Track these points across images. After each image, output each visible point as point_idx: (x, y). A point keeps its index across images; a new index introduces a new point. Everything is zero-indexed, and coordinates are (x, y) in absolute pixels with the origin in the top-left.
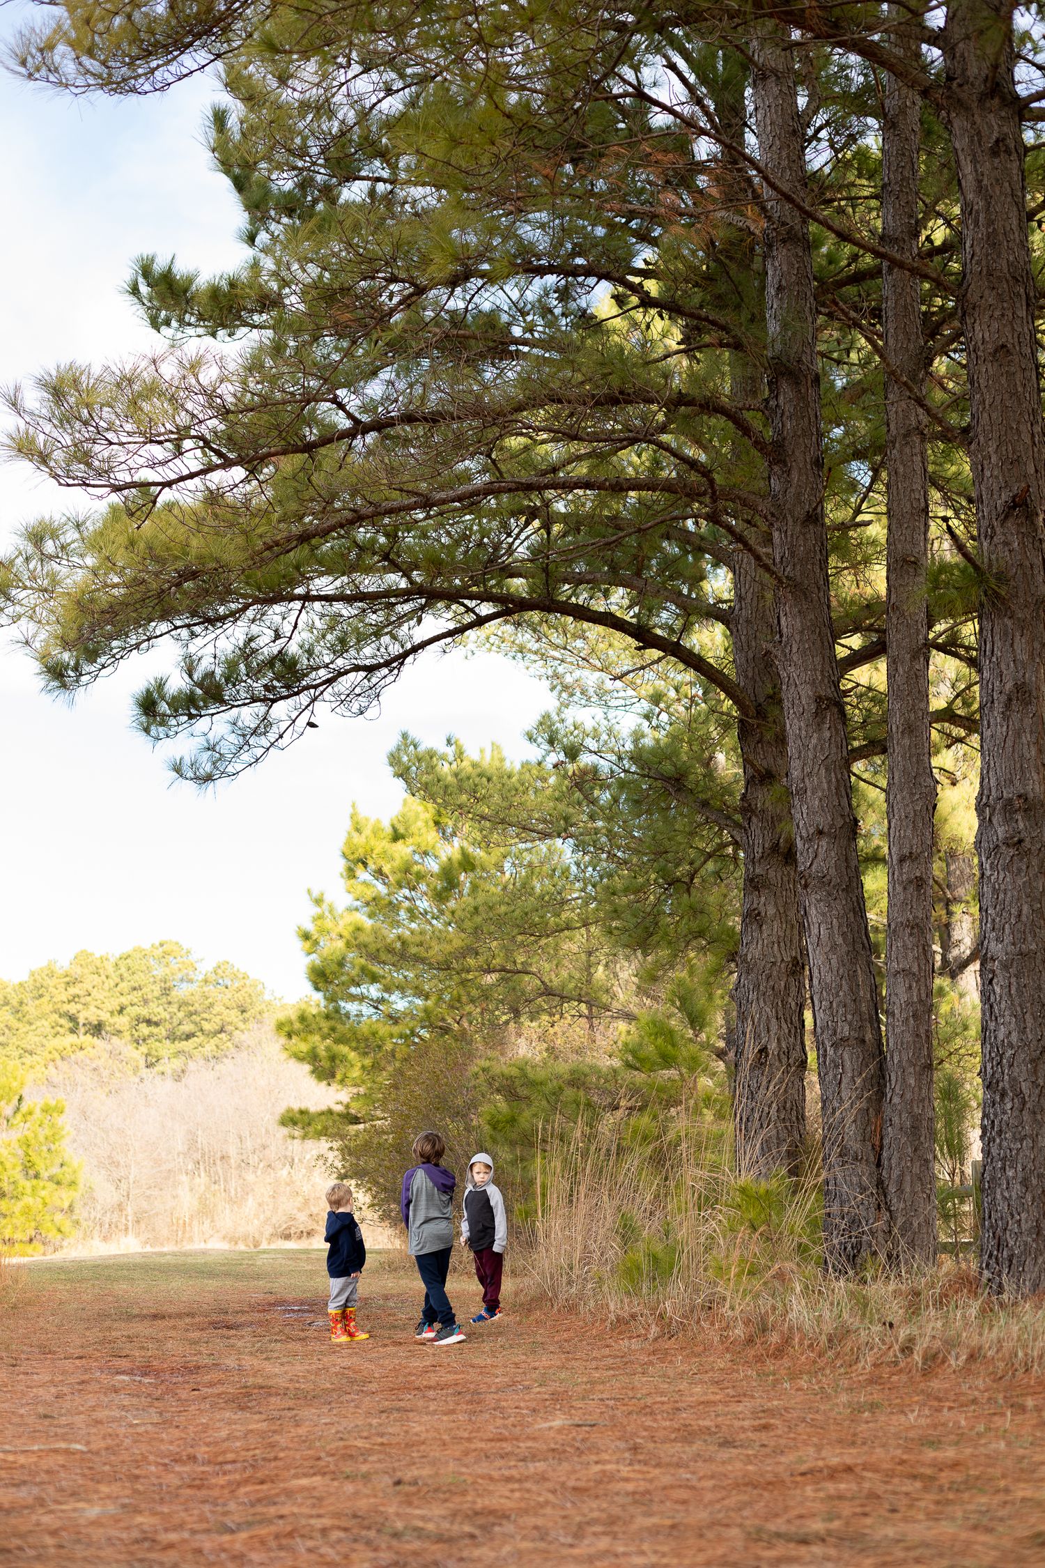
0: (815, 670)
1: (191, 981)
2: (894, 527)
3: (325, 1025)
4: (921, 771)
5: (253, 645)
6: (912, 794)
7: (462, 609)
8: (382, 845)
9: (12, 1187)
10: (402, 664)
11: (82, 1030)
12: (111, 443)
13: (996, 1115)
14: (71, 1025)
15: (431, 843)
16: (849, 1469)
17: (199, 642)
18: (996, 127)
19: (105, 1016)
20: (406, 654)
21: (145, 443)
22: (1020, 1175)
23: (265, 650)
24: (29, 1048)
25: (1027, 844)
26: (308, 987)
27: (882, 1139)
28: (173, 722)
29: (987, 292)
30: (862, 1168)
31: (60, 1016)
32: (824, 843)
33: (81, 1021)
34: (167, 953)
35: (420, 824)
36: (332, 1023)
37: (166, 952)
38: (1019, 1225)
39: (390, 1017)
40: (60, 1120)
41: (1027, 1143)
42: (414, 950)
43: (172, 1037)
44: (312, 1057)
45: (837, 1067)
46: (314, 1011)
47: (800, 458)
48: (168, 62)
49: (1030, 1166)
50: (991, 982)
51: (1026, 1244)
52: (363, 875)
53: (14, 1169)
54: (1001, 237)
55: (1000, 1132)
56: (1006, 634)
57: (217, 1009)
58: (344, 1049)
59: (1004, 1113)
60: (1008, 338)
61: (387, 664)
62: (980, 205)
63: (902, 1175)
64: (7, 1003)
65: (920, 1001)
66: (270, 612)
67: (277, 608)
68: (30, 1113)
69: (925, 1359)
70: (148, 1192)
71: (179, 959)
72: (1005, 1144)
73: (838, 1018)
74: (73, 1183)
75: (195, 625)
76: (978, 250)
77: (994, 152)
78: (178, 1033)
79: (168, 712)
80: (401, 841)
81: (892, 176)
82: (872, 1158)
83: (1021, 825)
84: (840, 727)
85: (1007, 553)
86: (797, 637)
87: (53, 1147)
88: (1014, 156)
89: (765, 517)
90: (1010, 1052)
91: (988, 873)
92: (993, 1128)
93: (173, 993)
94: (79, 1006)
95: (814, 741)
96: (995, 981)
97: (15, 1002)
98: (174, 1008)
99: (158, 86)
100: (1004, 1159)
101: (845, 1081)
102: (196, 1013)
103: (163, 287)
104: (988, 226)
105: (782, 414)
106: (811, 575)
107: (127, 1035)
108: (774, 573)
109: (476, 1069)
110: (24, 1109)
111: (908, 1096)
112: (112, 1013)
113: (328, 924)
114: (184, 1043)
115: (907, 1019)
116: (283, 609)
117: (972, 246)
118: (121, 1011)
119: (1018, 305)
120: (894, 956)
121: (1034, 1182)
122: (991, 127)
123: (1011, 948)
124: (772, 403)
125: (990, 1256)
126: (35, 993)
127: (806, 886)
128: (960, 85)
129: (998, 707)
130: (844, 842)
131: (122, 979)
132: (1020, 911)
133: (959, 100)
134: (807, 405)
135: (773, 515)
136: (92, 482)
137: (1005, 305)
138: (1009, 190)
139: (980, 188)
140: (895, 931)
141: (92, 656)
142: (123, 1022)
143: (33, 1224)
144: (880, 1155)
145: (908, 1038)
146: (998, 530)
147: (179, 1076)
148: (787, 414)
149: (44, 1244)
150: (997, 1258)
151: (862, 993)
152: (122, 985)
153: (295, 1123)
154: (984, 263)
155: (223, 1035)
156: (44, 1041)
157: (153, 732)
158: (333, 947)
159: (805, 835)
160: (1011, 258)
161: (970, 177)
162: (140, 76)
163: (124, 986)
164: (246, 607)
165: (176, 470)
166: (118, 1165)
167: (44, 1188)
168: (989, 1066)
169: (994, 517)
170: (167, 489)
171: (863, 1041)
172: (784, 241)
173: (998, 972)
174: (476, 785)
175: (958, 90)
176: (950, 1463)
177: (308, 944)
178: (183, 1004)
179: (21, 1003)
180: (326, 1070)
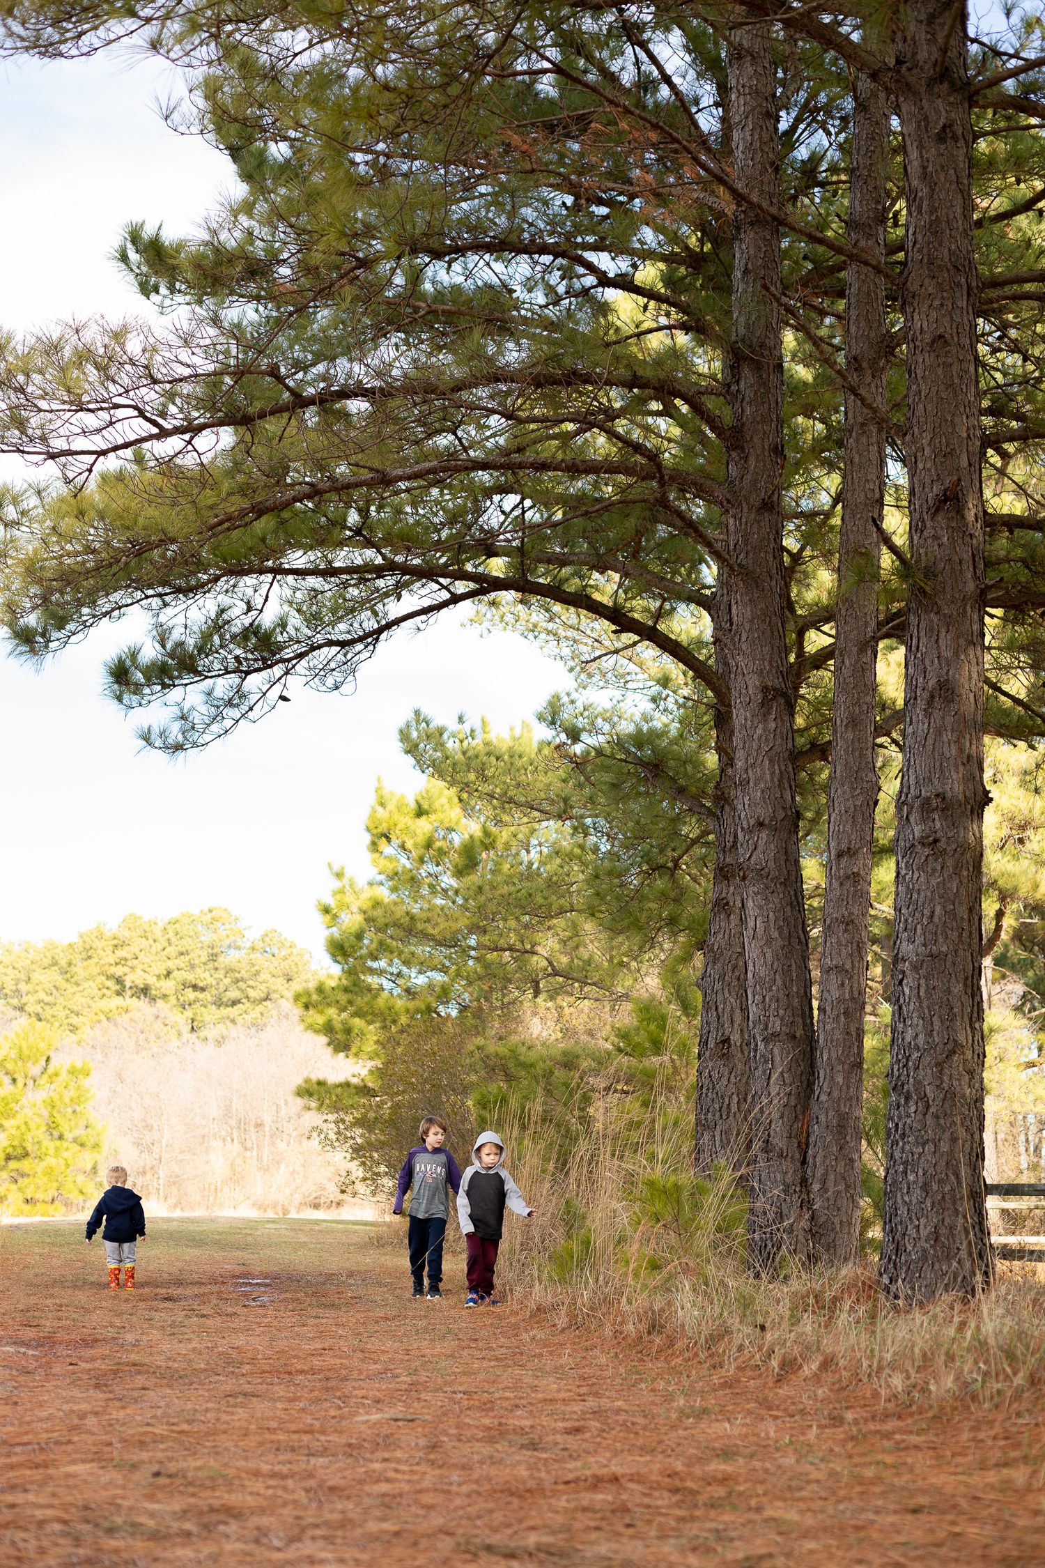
0: (764, 660)
1: (238, 948)
2: (847, 517)
3: (343, 998)
4: (863, 765)
5: (225, 616)
6: (854, 789)
7: (437, 587)
8: (406, 820)
9: (37, 1147)
10: (377, 640)
11: (129, 993)
12: (40, 410)
13: (900, 1118)
14: (118, 987)
15: (454, 820)
16: (615, 1479)
17: (169, 611)
18: (944, 113)
19: (151, 980)
20: (380, 631)
21: (77, 411)
22: (921, 1180)
23: (238, 622)
24: (76, 1009)
25: (942, 844)
26: (326, 959)
27: (808, 1136)
28: (147, 691)
29: (927, 281)
30: (786, 1165)
31: (108, 978)
32: (764, 835)
33: (128, 984)
34: (215, 920)
35: (444, 800)
36: (350, 996)
37: (214, 918)
38: (918, 1231)
39: (408, 991)
40: (86, 1083)
41: (930, 1147)
42: (420, 926)
43: (219, 1003)
44: (328, 1029)
45: (766, 1062)
46: (333, 984)
47: (758, 445)
48: (96, 28)
49: (931, 1171)
50: (900, 983)
51: (924, 1250)
52: (388, 850)
53: (38, 1129)
54: (944, 225)
55: (903, 1136)
56: (931, 630)
57: (263, 977)
58: (358, 1022)
59: (908, 1116)
60: (947, 328)
61: (361, 639)
62: (924, 192)
63: (826, 1173)
64: (56, 964)
65: (852, 998)
66: (241, 584)
67: (249, 580)
68: (56, 1075)
69: (783, 1366)
70: (181, 1157)
71: (227, 926)
72: (907, 1147)
73: (771, 1013)
74: (96, 1146)
75: (166, 594)
76: (920, 238)
77: (941, 138)
78: (225, 999)
79: (143, 680)
80: (424, 818)
81: (861, 161)
82: (797, 1156)
83: (938, 824)
84: (786, 718)
85: (936, 548)
86: (747, 626)
87: (78, 1109)
88: (961, 143)
89: (721, 503)
90: (916, 1055)
91: (903, 872)
92: (897, 1130)
93: (221, 959)
94: (126, 969)
95: (759, 732)
96: (905, 982)
97: (63, 963)
98: (221, 974)
99: (85, 50)
100: (906, 1163)
101: (775, 1076)
102: (242, 980)
103: (152, 253)
104: (931, 213)
105: (743, 399)
106: (764, 564)
107: (173, 1000)
108: (725, 560)
109: (472, 1048)
110: (51, 1070)
111: (836, 1094)
112: (158, 977)
113: (349, 898)
114: (230, 1009)
115: (838, 1016)
116: (255, 582)
117: (914, 233)
118: (168, 974)
119: (958, 295)
120: (827, 952)
121: (935, 1187)
122: (938, 113)
123: (921, 949)
124: (734, 388)
125: (890, 1259)
126: (84, 955)
127: (744, 878)
128: (909, 69)
129: (921, 704)
130: (784, 835)
131: (170, 944)
132: (933, 912)
133: (907, 84)
134: (768, 392)
135: (728, 501)
136: (26, 449)
137: (945, 294)
138: (954, 178)
139: (925, 175)
140: (829, 926)
141: (61, 624)
142: (168, 986)
143: (55, 1185)
144: (806, 1152)
145: (838, 1035)
146: (928, 524)
147: (219, 1042)
148: (747, 399)
149: (66, 1205)
150: (895, 1263)
151: (795, 989)
152: (169, 949)
153: (311, 1095)
154: (925, 250)
155: (268, 1003)
156: (91, 1002)
157: (126, 699)
158: (351, 921)
159: (745, 826)
160: (953, 247)
161: (915, 163)
162: (67, 40)
163: (171, 950)
164: (216, 579)
165: (111, 439)
166: (151, 1129)
167: (67, 1149)
168: (896, 1067)
169: (925, 510)
170: (102, 458)
171: (794, 1037)
172: (752, 224)
173: (908, 973)
174: (484, 764)
175: (907, 74)
176: (720, 1476)
177: (328, 917)
178: (229, 971)
179: (70, 964)
180: (341, 1041)
